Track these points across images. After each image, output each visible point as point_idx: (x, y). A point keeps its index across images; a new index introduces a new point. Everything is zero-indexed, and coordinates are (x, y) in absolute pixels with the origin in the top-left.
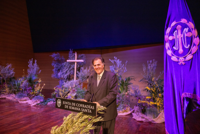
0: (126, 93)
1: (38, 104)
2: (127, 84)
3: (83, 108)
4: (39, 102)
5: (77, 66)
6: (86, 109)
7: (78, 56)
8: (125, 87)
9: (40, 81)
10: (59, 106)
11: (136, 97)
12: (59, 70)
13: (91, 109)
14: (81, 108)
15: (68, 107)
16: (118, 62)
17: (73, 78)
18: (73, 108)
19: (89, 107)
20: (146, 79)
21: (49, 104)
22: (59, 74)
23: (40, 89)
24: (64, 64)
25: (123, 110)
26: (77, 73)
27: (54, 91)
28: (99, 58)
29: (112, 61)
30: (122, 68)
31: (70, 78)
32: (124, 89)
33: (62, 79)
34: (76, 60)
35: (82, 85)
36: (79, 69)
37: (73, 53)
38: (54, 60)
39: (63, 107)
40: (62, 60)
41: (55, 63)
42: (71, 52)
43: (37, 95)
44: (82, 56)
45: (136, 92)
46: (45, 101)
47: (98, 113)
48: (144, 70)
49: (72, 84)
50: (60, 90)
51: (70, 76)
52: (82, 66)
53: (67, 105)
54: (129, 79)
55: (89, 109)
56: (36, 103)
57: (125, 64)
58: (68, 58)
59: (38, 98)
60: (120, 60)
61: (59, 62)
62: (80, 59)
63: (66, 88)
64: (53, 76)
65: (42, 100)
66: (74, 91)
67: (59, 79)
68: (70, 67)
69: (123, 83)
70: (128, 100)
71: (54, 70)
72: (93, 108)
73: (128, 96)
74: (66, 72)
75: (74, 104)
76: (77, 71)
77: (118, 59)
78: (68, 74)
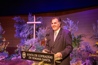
0: (78, 49)
1: (3, 59)
2: (79, 41)
3: (44, 58)
4: (4, 58)
5: (36, 27)
6: (46, 58)
7: (36, 18)
8: (77, 43)
9: (4, 40)
10: (24, 58)
11: (87, 51)
12: (20, 31)
13: (50, 59)
14: (42, 58)
15: (32, 58)
16: (71, 22)
17: (33, 37)
18: (36, 59)
19: (48, 57)
20: (96, 36)
21: (13, 59)
22: (21, 34)
23: (5, 47)
24: (25, 25)
25: (76, 63)
26: (36, 33)
27: (17, 48)
28: (57, 18)
29: (66, 22)
30: (74, 28)
31: (30, 37)
32: (76, 45)
33: (23, 38)
34: (35, 22)
35: (40, 43)
36: (37, 30)
37: (32, 16)
38: (16, 22)
39: (27, 58)
40: (23, 22)
41: (17, 25)
42: (30, 15)
43: (2, 52)
44: (40, 19)
45: (87, 47)
46: (10, 57)
47: (56, 63)
48: (94, 28)
49: (32, 42)
50: (22, 47)
51: (30, 36)
52: (40, 27)
53: (30, 56)
54: (80, 37)
55: (48, 58)
56: (1, 59)
57: (76, 24)
58: (28, 21)
59: (3, 54)
60: (72, 21)
61: (21, 24)
62: (38, 21)
63: (27, 46)
64: (15, 36)
65: (7, 56)
66: (34, 47)
67: (20, 38)
68: (30, 28)
69: (75, 40)
70: (80, 55)
71: (16, 31)
72: (51, 57)
73: (80, 51)
74: (27, 32)
75: (36, 55)
76: (36, 31)
77: (70, 20)
78: (28, 33)
